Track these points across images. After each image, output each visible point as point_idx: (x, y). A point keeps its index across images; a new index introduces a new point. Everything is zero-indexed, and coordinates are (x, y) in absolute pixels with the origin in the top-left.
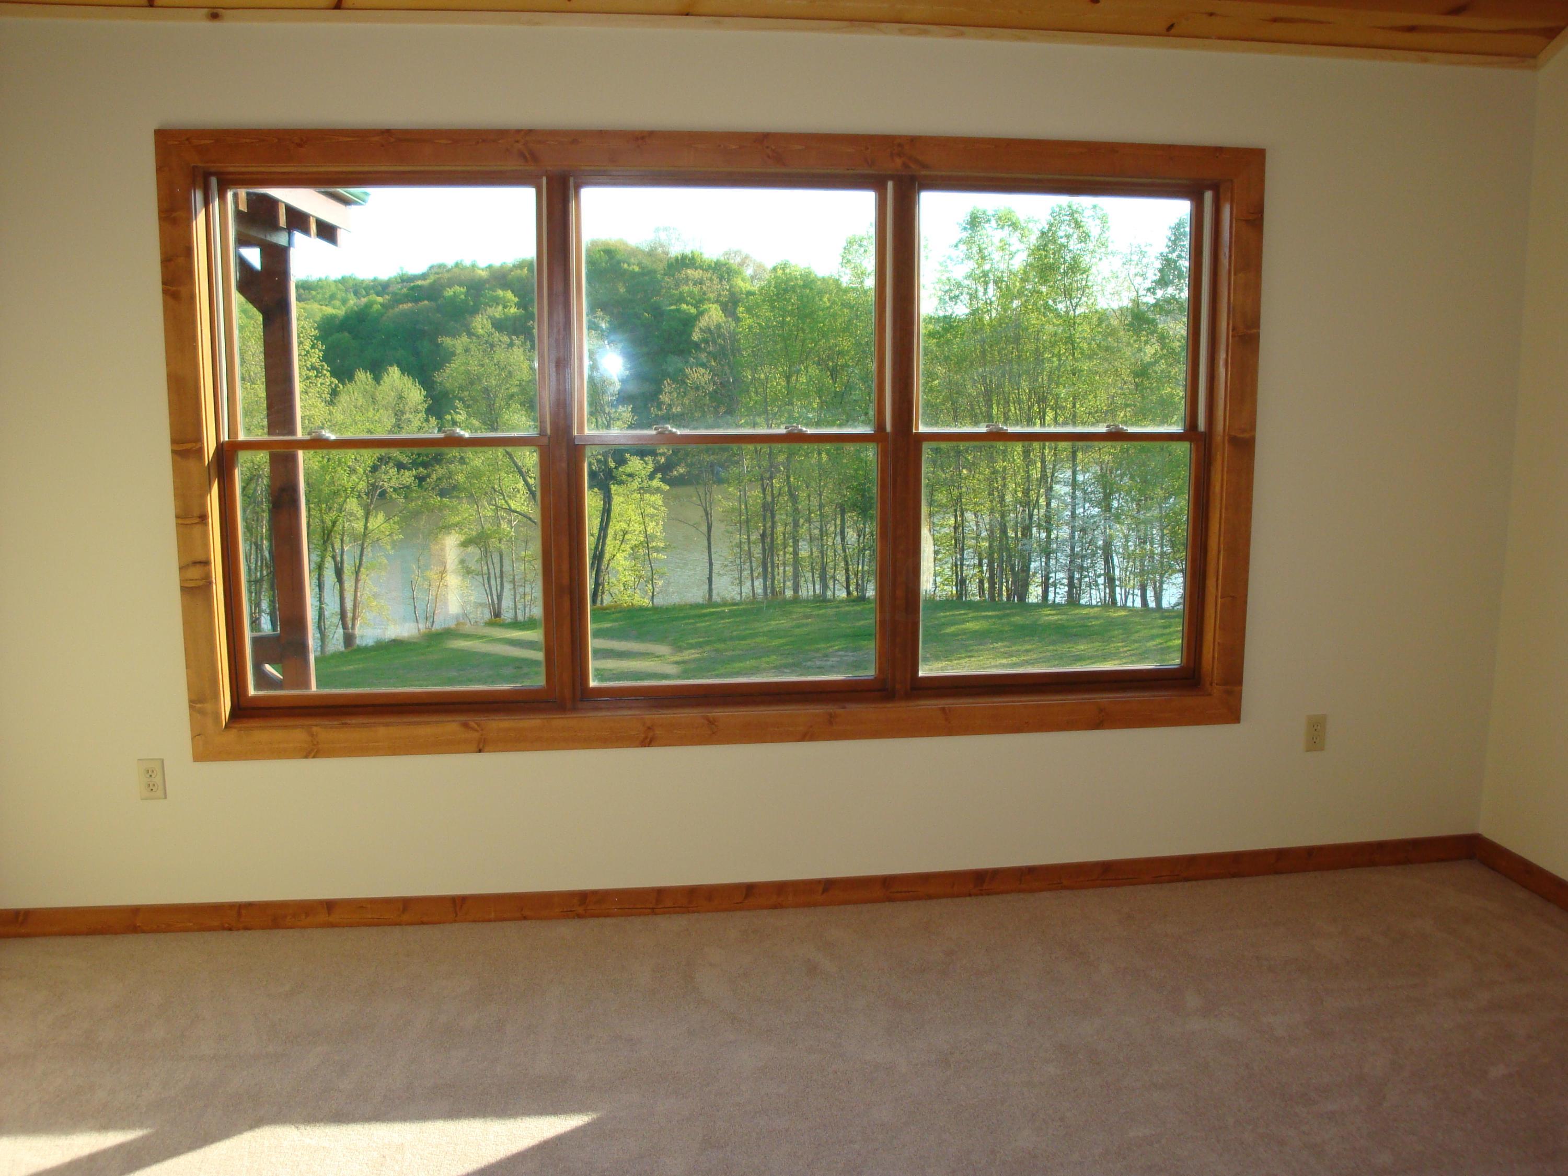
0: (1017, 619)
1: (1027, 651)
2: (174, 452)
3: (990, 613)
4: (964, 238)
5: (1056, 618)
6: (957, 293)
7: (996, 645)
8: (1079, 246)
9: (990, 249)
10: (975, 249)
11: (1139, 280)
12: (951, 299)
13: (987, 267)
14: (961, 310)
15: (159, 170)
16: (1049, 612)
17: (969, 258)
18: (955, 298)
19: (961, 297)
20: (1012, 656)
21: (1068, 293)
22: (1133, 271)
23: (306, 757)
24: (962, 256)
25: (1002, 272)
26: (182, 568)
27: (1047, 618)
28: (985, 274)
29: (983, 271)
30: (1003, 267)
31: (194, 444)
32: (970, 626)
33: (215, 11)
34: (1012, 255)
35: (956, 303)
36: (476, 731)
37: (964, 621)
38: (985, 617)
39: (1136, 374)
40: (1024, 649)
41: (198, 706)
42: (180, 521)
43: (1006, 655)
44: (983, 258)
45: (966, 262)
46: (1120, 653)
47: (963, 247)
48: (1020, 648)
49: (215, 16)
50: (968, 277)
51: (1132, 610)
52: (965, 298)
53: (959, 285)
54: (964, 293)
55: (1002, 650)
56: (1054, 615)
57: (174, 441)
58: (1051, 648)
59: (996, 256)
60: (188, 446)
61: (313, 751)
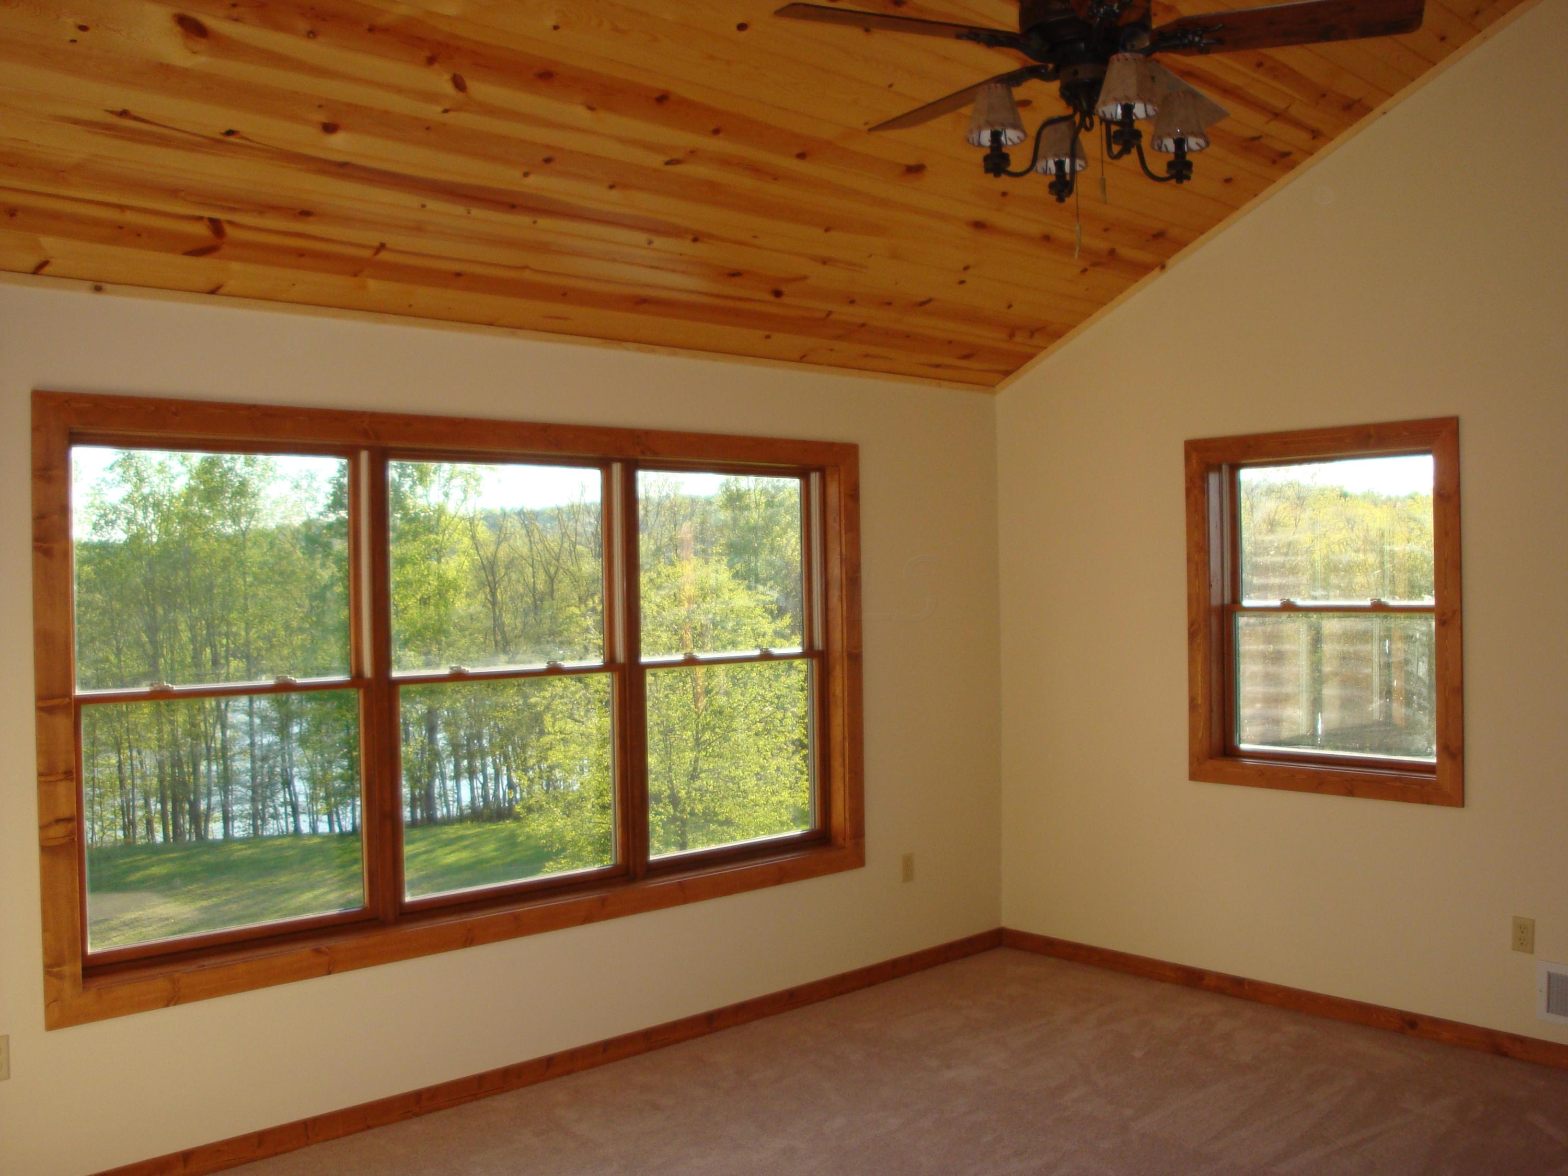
0: (205, 858)
1: (227, 890)
2: (39, 709)
3: (176, 855)
4: (120, 460)
5: (249, 852)
6: (114, 517)
7: (190, 887)
8: (246, 469)
9: (149, 471)
10: (132, 471)
11: (309, 504)
12: (107, 523)
13: (146, 490)
14: (118, 535)
15: (35, 429)
16: (239, 847)
17: (125, 480)
18: (112, 523)
19: (119, 522)
20: (212, 897)
21: (235, 516)
22: (304, 495)
23: (167, 1005)
24: (118, 478)
25: (164, 496)
26: (43, 828)
27: (239, 853)
28: (145, 498)
29: (142, 495)
30: (163, 490)
31: (62, 700)
32: (155, 870)
33: (99, 284)
34: (173, 478)
35: (113, 528)
36: (327, 954)
37: (146, 867)
38: (171, 860)
39: (313, 597)
40: (222, 888)
41: (55, 970)
42: (43, 779)
43: (204, 897)
44: (142, 480)
45: (123, 484)
46: (326, 880)
47: (119, 470)
48: (218, 887)
49: (98, 289)
50: (125, 501)
51: (323, 836)
52: (122, 523)
53: (115, 510)
54: (122, 518)
55: (199, 892)
56: (245, 849)
57: (39, 698)
58: (252, 883)
59: (156, 479)
60: (56, 702)
61: (173, 999)
